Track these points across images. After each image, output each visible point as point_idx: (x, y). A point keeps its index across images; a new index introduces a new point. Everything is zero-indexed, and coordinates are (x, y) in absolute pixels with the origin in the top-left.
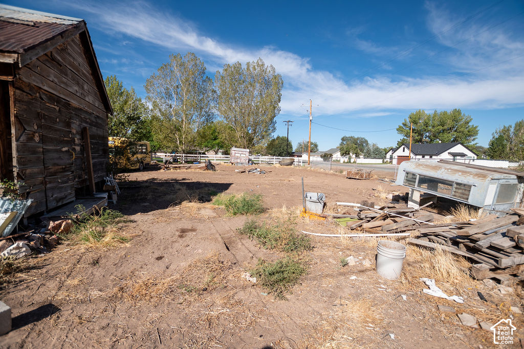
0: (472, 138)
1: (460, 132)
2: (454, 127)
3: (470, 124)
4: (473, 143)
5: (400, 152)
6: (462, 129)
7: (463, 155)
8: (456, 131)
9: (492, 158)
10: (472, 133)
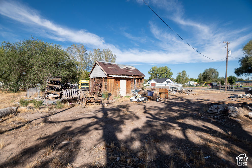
0: (171, 76)
1: (167, 74)
2: (166, 72)
3: (170, 71)
4: (171, 78)
5: (152, 82)
6: (168, 73)
7: (170, 82)
8: (166, 74)
9: (177, 83)
10: (171, 74)
